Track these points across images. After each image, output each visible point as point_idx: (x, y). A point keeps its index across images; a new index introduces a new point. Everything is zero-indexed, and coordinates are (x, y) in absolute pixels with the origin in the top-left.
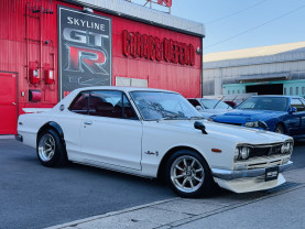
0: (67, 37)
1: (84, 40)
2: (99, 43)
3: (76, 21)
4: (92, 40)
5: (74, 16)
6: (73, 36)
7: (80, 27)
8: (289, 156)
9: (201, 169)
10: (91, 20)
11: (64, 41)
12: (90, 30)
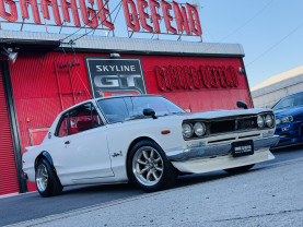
1: (116, 83)
3: (105, 68)
6: (104, 82)
8: (272, 130)
9: (160, 158)
11: (96, 88)
12: (120, 73)
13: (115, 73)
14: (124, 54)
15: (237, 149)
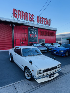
0: (30, 32)
1: (33, 33)
2: (35, 33)
3: (31, 30)
4: (34, 33)
5: (31, 29)
6: (31, 32)
7: (32, 31)
8: (60, 68)
9: (31, 74)
10: (34, 29)
11: (29, 33)
12: (34, 31)
13: (33, 31)
14: (35, 27)
15: (50, 76)
